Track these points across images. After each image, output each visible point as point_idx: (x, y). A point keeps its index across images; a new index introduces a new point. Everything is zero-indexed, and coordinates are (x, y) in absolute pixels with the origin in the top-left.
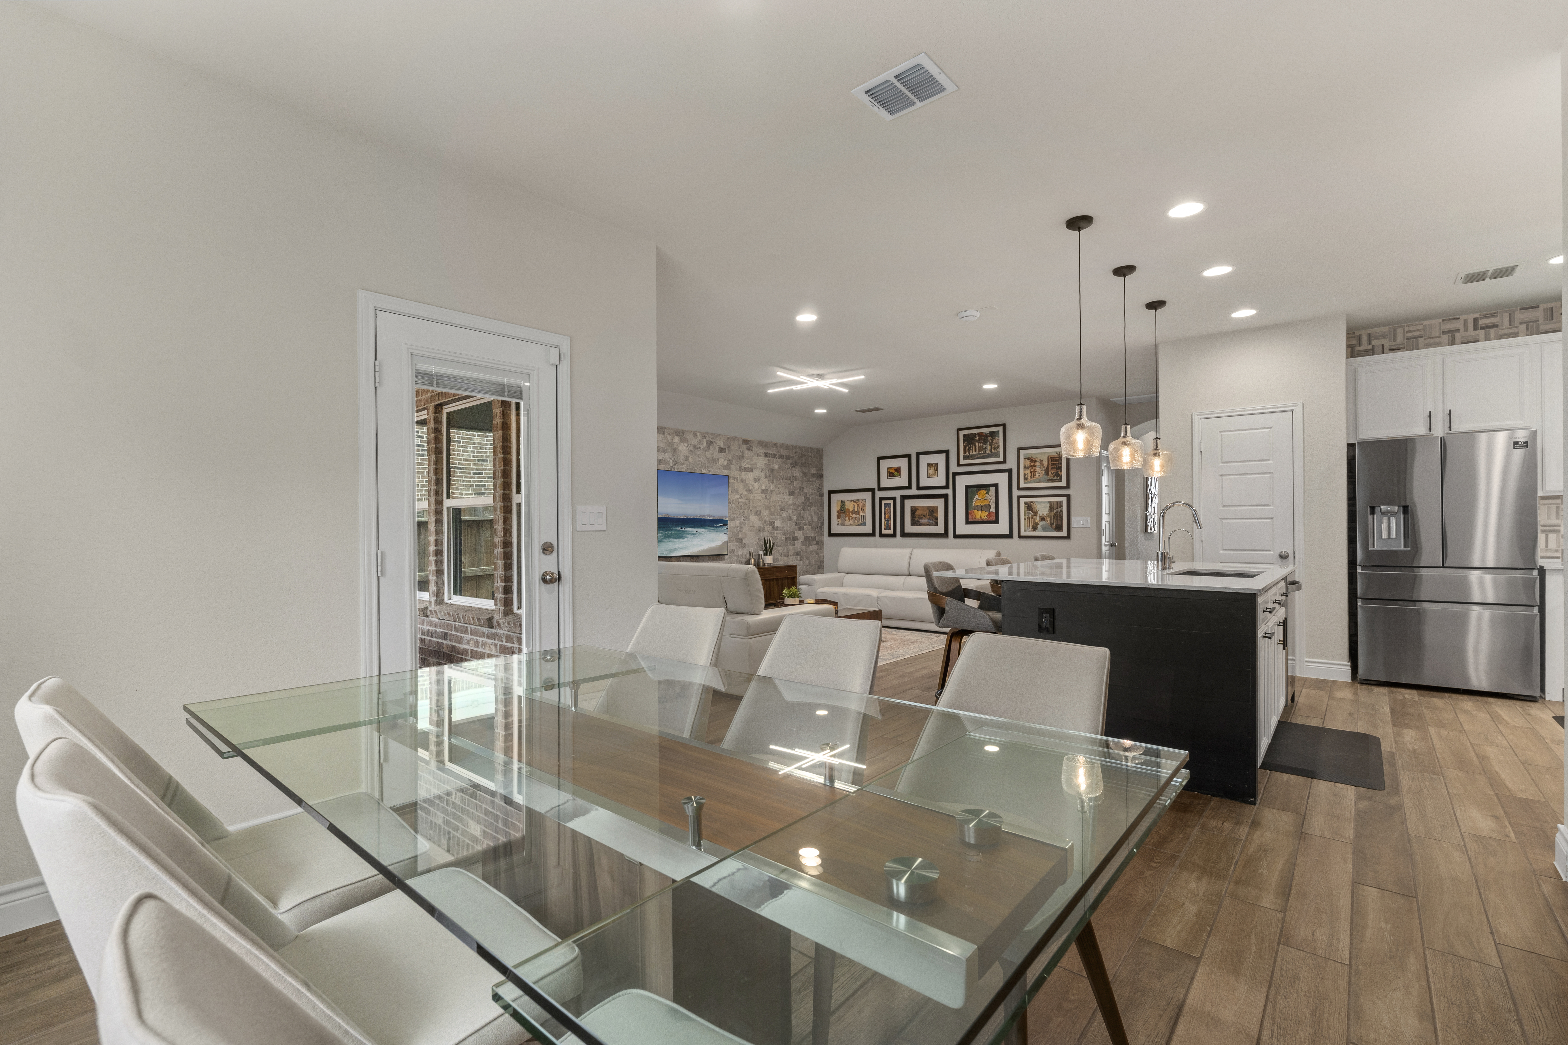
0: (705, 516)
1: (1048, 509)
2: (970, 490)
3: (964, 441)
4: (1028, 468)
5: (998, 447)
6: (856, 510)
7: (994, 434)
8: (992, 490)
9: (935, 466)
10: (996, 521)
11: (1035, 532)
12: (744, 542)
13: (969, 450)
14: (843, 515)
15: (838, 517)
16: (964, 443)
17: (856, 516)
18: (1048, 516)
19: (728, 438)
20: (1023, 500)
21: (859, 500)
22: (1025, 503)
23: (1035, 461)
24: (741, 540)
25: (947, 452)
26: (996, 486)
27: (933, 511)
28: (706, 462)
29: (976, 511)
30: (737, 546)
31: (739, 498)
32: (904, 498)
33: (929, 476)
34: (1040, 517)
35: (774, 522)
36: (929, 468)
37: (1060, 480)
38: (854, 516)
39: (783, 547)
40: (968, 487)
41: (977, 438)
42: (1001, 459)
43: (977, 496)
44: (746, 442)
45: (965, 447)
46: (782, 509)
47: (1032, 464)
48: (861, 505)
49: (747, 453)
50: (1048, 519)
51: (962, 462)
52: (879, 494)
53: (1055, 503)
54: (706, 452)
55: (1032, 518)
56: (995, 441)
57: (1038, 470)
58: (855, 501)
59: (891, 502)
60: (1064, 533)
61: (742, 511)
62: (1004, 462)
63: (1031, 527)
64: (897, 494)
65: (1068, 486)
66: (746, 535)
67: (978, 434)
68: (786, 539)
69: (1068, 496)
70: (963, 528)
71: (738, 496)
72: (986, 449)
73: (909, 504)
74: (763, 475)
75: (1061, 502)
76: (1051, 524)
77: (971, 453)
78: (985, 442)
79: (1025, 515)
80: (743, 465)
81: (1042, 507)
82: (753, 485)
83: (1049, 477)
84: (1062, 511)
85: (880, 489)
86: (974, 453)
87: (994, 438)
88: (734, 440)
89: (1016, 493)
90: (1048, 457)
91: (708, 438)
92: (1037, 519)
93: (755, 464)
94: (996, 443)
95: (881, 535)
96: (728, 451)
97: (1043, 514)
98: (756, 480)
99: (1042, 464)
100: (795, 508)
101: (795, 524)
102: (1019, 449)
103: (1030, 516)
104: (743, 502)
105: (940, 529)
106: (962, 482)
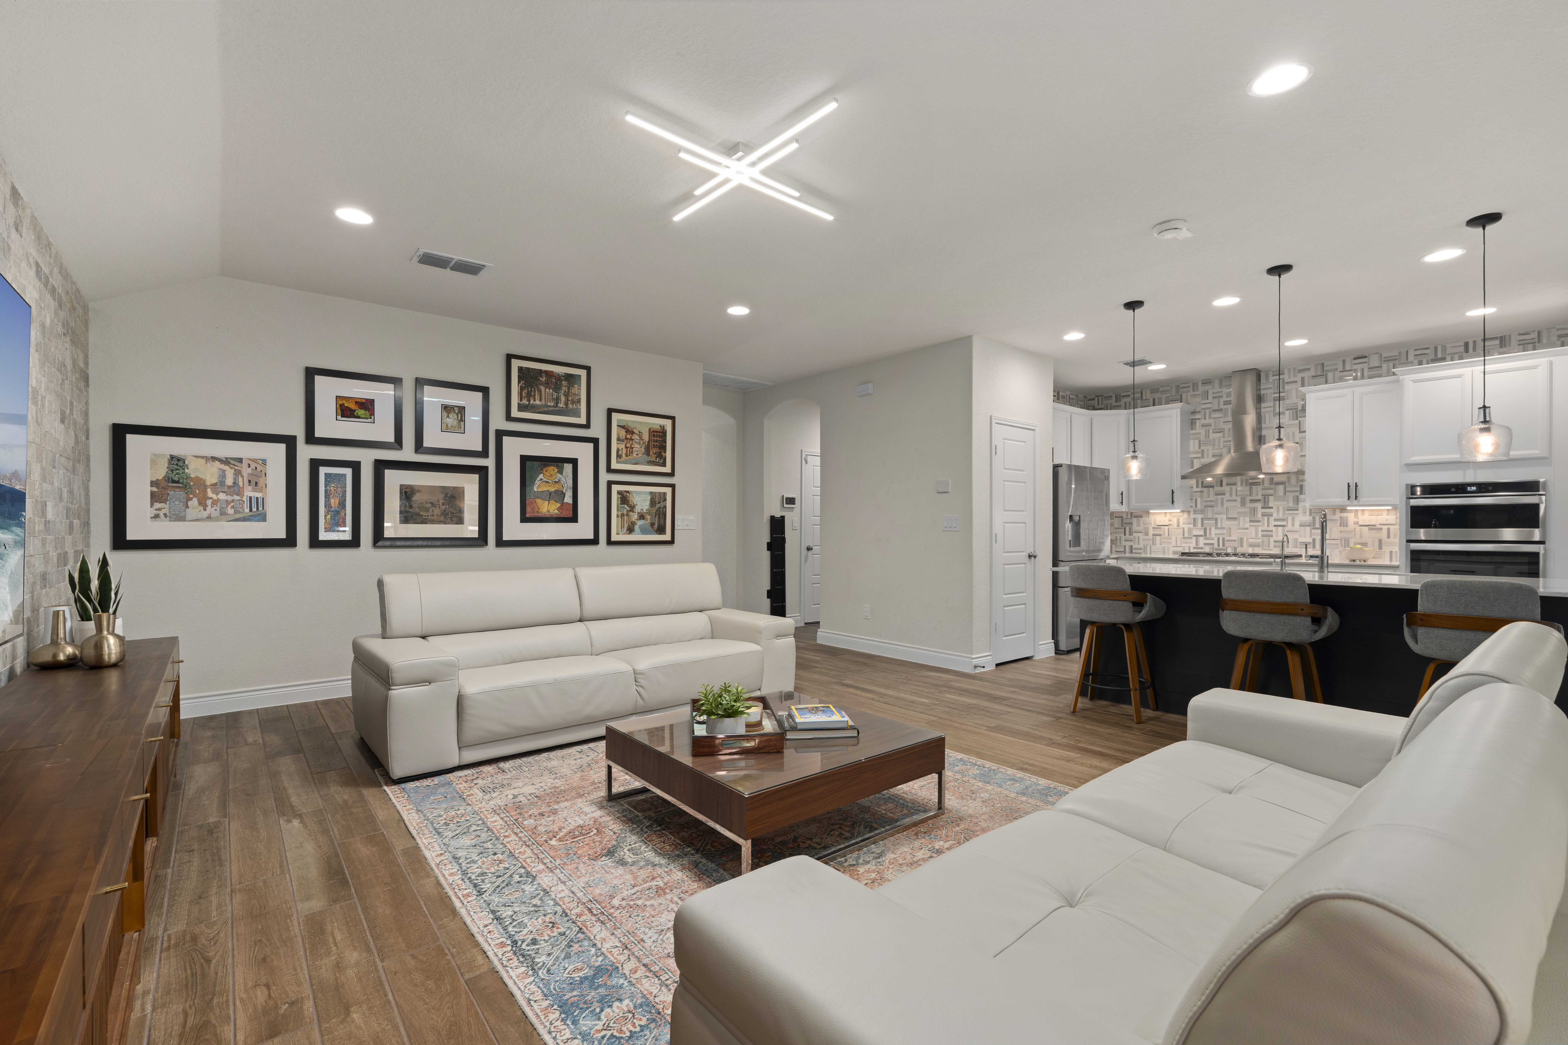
1: (648, 503)
2: (529, 464)
3: (520, 378)
4: (623, 441)
5: (579, 401)
6: (229, 481)
7: (571, 379)
8: (568, 468)
9: (460, 412)
10: (574, 519)
11: (631, 535)
13: (529, 396)
14: (176, 494)
15: (155, 498)
16: (519, 382)
17: (229, 498)
18: (649, 512)
20: (615, 488)
21: (240, 460)
22: (619, 493)
23: (633, 433)
25: (485, 391)
26: (574, 462)
27: (453, 496)
29: (539, 501)
32: (381, 466)
33: (445, 429)
34: (639, 513)
36: (445, 414)
37: (664, 465)
38: (222, 496)
40: (525, 460)
41: (544, 379)
42: (582, 420)
43: (541, 476)
45: (522, 389)
47: (629, 436)
48: (246, 471)
50: (649, 517)
51: (515, 413)
52: (305, 453)
53: (657, 495)
55: (628, 515)
56: (575, 390)
57: (636, 446)
58: (226, 461)
59: (348, 472)
60: (667, 537)
62: (587, 426)
63: (625, 529)
64: (367, 458)
65: (672, 474)
67: (546, 372)
69: (673, 486)
70: (514, 529)
72: (557, 400)
73: (394, 479)
75: (665, 494)
76: (652, 524)
77: (532, 402)
78: (557, 388)
79: (618, 510)
81: (641, 499)
83: (650, 459)
84: (665, 507)
85: (311, 439)
86: (538, 402)
87: (572, 386)
89: (604, 477)
90: (650, 429)
92: (634, 517)
94: (575, 395)
95: (315, 543)
97: (642, 510)
99: (641, 438)
102: (610, 411)
103: (625, 512)
105: (471, 529)
106: (514, 449)
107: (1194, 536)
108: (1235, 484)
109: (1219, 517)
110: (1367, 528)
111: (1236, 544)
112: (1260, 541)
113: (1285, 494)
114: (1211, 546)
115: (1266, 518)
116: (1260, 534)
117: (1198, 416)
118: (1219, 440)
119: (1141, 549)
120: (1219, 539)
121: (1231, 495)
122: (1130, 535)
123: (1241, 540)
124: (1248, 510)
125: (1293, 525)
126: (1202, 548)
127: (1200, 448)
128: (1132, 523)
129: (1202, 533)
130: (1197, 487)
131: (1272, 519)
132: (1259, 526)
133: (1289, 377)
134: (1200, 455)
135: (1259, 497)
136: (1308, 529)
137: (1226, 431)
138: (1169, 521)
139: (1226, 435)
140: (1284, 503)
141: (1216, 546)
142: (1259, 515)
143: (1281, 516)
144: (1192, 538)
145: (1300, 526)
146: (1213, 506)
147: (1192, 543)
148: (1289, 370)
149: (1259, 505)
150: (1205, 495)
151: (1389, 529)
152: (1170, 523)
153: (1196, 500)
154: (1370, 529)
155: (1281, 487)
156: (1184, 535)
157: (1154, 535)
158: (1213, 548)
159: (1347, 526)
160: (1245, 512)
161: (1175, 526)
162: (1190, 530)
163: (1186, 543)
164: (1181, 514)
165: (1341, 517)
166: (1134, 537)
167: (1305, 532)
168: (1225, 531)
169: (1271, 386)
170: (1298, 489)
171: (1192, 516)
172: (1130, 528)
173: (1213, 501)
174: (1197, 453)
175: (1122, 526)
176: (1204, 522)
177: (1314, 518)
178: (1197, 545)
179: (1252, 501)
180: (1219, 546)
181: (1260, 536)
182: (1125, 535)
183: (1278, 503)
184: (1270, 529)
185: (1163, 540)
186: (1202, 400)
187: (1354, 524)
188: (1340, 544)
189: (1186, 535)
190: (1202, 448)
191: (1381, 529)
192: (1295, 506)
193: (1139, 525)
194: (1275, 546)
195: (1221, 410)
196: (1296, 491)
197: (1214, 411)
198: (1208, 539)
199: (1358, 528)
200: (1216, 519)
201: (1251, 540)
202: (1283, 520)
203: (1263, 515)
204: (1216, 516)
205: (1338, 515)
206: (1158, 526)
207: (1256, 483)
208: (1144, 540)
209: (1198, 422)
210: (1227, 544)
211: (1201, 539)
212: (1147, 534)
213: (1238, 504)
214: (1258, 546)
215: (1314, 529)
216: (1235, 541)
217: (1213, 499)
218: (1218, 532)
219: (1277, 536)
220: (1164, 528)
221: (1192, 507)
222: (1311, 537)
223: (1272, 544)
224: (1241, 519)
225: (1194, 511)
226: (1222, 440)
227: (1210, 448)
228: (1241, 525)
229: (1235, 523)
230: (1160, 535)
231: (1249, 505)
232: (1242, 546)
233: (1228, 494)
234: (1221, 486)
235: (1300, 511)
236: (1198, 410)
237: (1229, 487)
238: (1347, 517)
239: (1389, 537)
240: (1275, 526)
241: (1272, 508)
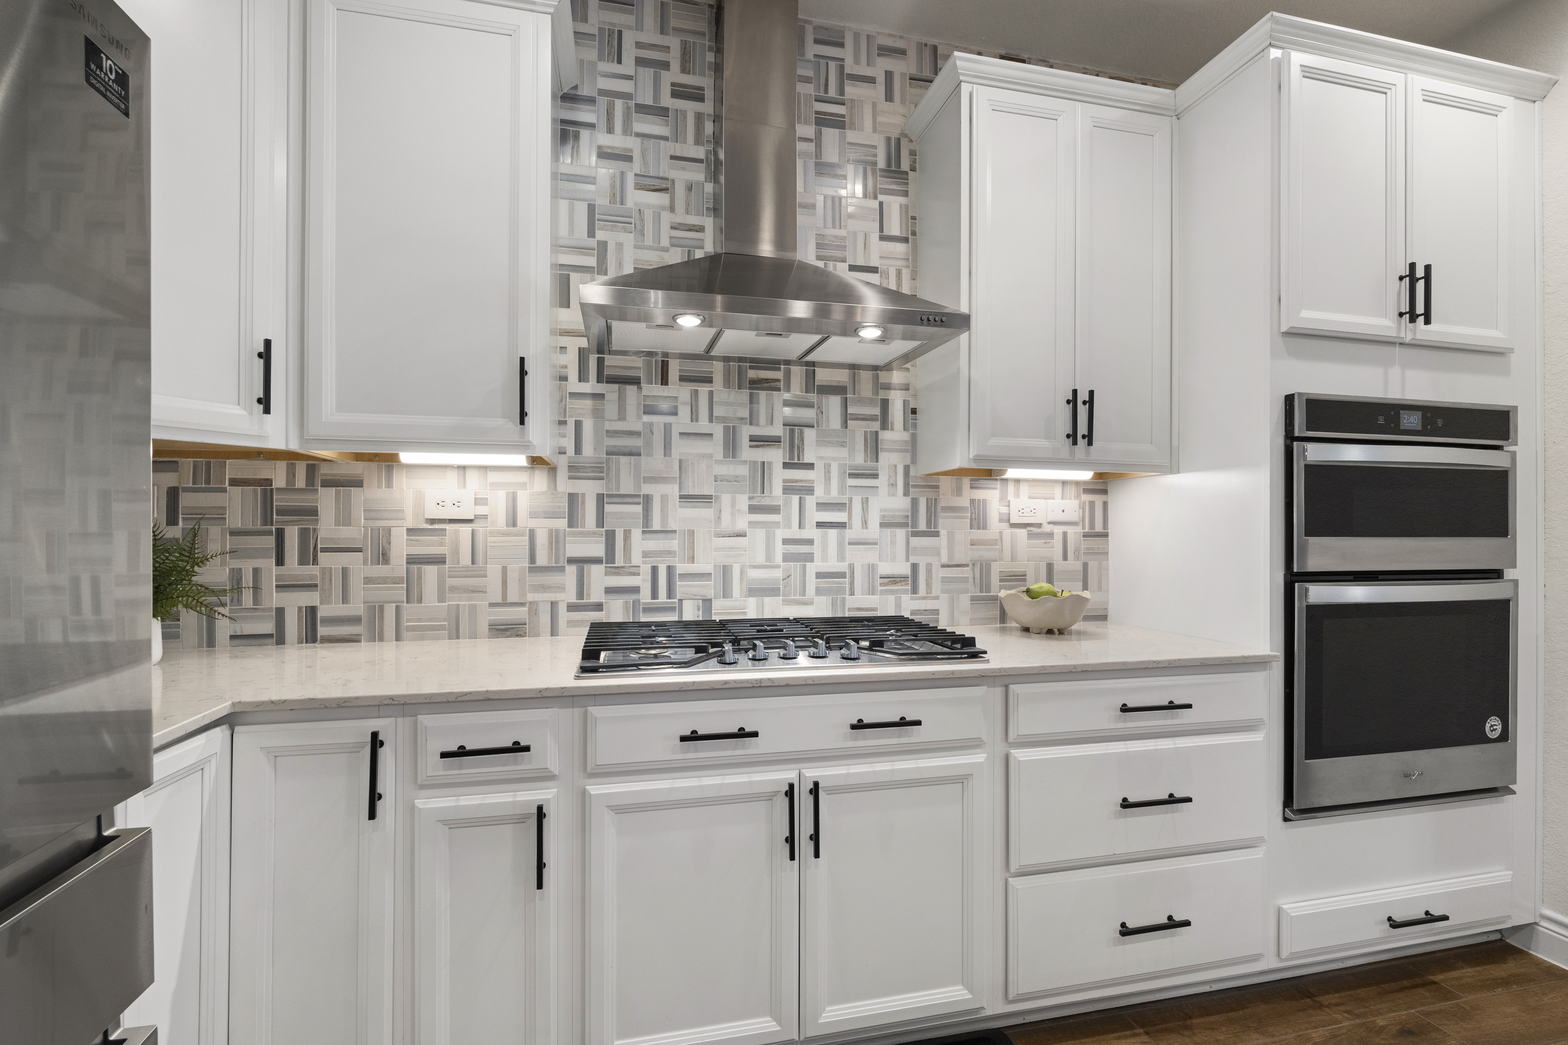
107: (571, 561)
108: (709, 380)
109: (654, 490)
110: (1023, 532)
111: (708, 589)
112: (778, 574)
113: (845, 424)
114: (631, 598)
115: (795, 499)
116: (779, 550)
117: (585, 115)
118: (657, 218)
119: (355, 620)
120: (655, 570)
121: (694, 416)
122: (303, 561)
123: (726, 571)
124: (743, 471)
125: (865, 524)
126: (599, 607)
127: (591, 234)
128: (313, 512)
129: (598, 549)
130: (583, 377)
131: (810, 502)
132: (776, 524)
133: (857, 61)
134: (592, 261)
135: (777, 430)
136: (901, 533)
137: (680, 191)
138: (478, 501)
139: (680, 206)
140: (843, 453)
141: (645, 596)
142: (777, 488)
143: (834, 495)
144: (562, 569)
145: (883, 525)
146: (634, 453)
147: (561, 588)
148: (857, 36)
149: (775, 456)
150: (611, 407)
151: (1065, 534)
152: (481, 510)
153: (578, 425)
154: (1031, 536)
155: (834, 402)
156: (532, 559)
157: (412, 560)
158: (636, 603)
159: (985, 527)
160: (736, 479)
161: (501, 521)
162: (556, 540)
163: (543, 588)
164: (523, 477)
165: (972, 501)
166: (326, 572)
167: (893, 543)
168: (674, 544)
169: (810, 73)
170: (877, 411)
171: (565, 485)
172: (304, 534)
173: (637, 434)
174: (581, 250)
175: (267, 519)
176: (608, 508)
177: (915, 503)
178: (580, 594)
179: (758, 441)
180: (655, 594)
181: (779, 558)
182: (280, 561)
183: (828, 452)
184: (806, 534)
185: (450, 582)
186: (601, 58)
187: (1001, 521)
188: (971, 580)
189: (542, 559)
190: (600, 235)
191: (1051, 535)
192: (870, 464)
193: (344, 518)
194: (819, 591)
195: (663, 112)
196: (872, 418)
197: (642, 109)
198: (618, 571)
199: (1008, 532)
200: (647, 500)
201: (754, 574)
202: (839, 506)
203: (788, 489)
204: (646, 489)
205: (969, 494)
206: (433, 521)
207: (767, 380)
208: (368, 580)
209: (585, 134)
210: (681, 587)
211: (596, 572)
212: (383, 557)
213: (715, 447)
214: (773, 591)
215: (915, 534)
216: (706, 576)
217: (637, 427)
218: (653, 544)
219: (825, 559)
220: (457, 532)
221: (562, 452)
222: (907, 560)
223: (812, 583)
224: (726, 499)
225: (571, 468)
226: (667, 219)
227: (628, 239)
228: (726, 523)
229: (705, 513)
230: (439, 560)
231: (748, 453)
232: (726, 593)
233: (684, 412)
234: (664, 381)
235: (882, 481)
236: (585, 91)
237: (689, 387)
238: (984, 501)
239: (1065, 558)
240: (820, 525)
241: (810, 466)
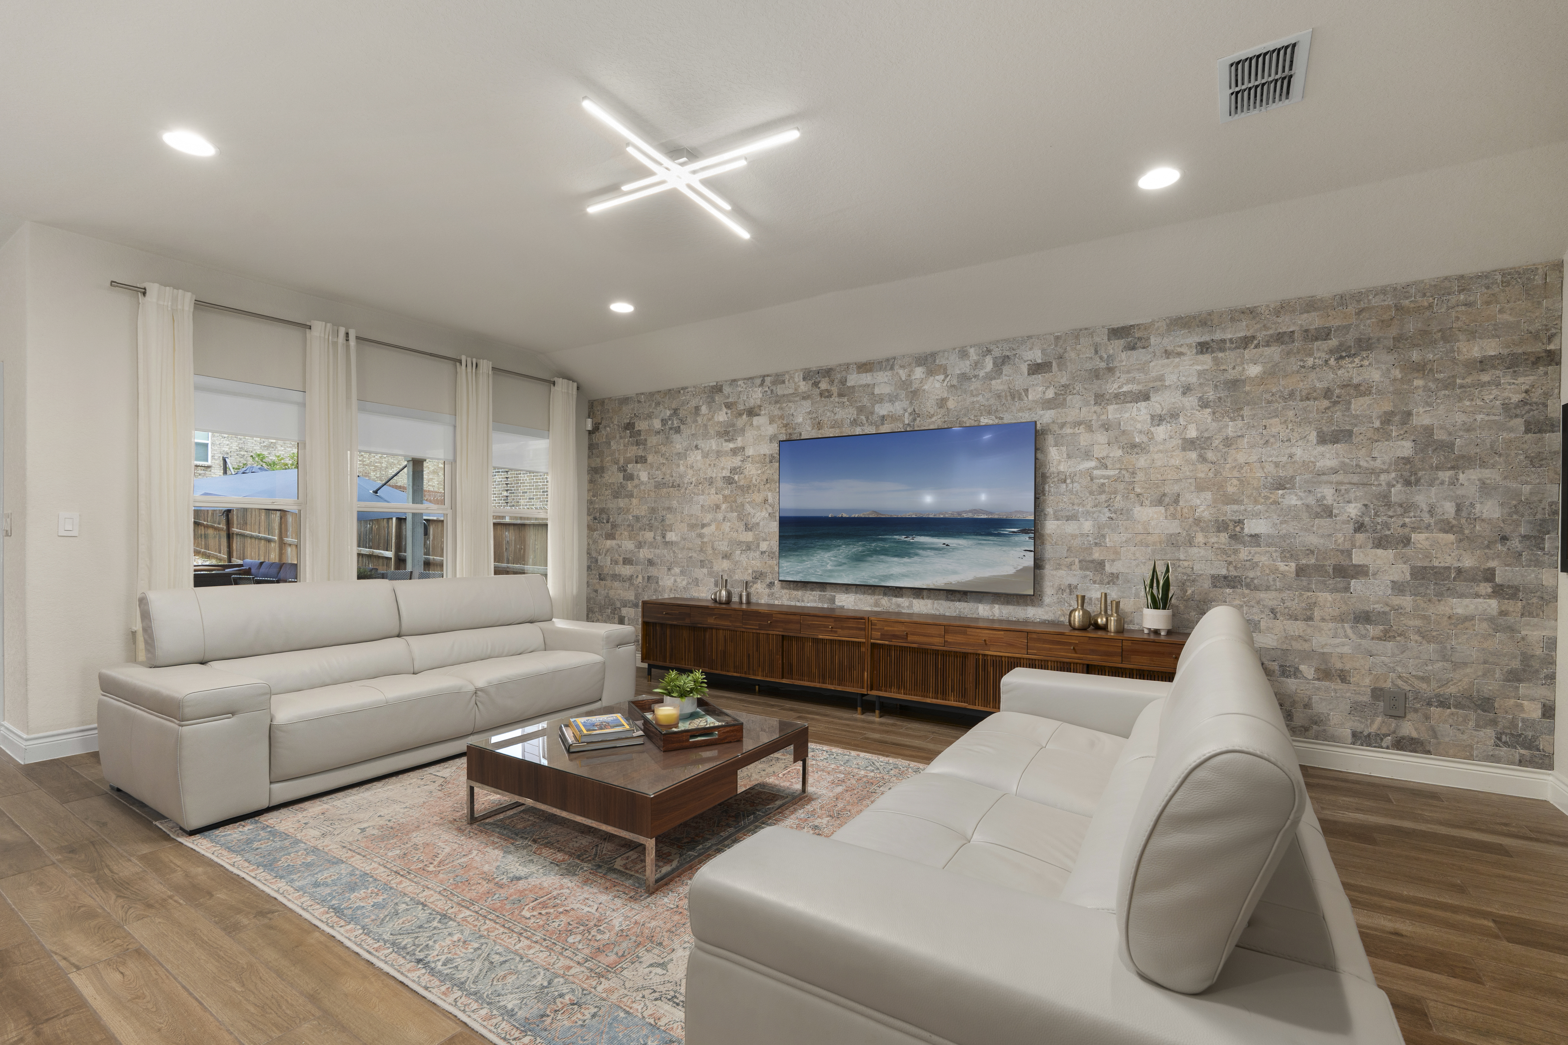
0: (966, 512)
12: (1108, 568)
19: (1057, 338)
24: (1101, 564)
28: (992, 401)
30: (1086, 577)
31: (1096, 468)
35: (1240, 522)
39: (1280, 590)
44: (1116, 333)
46: (1281, 484)
49: (1124, 359)
54: (993, 382)
61: (1103, 497)
66: (1117, 553)
68: (1301, 571)
71: (1093, 464)
74: (1191, 401)
80: (1112, 387)
82: (1148, 432)
88: (1077, 337)
91: (997, 352)
93: (1161, 378)
96: (1058, 365)
98: (1158, 419)
100: (1356, 479)
101: (1350, 527)
104: (1108, 477)
